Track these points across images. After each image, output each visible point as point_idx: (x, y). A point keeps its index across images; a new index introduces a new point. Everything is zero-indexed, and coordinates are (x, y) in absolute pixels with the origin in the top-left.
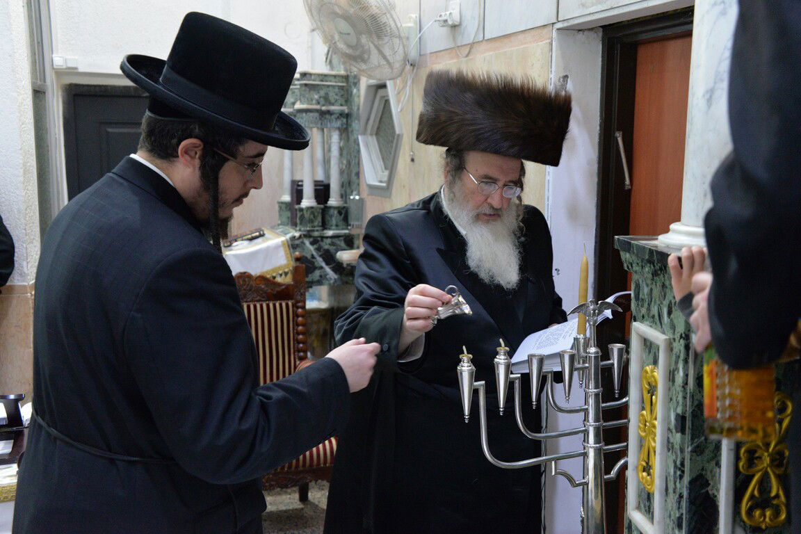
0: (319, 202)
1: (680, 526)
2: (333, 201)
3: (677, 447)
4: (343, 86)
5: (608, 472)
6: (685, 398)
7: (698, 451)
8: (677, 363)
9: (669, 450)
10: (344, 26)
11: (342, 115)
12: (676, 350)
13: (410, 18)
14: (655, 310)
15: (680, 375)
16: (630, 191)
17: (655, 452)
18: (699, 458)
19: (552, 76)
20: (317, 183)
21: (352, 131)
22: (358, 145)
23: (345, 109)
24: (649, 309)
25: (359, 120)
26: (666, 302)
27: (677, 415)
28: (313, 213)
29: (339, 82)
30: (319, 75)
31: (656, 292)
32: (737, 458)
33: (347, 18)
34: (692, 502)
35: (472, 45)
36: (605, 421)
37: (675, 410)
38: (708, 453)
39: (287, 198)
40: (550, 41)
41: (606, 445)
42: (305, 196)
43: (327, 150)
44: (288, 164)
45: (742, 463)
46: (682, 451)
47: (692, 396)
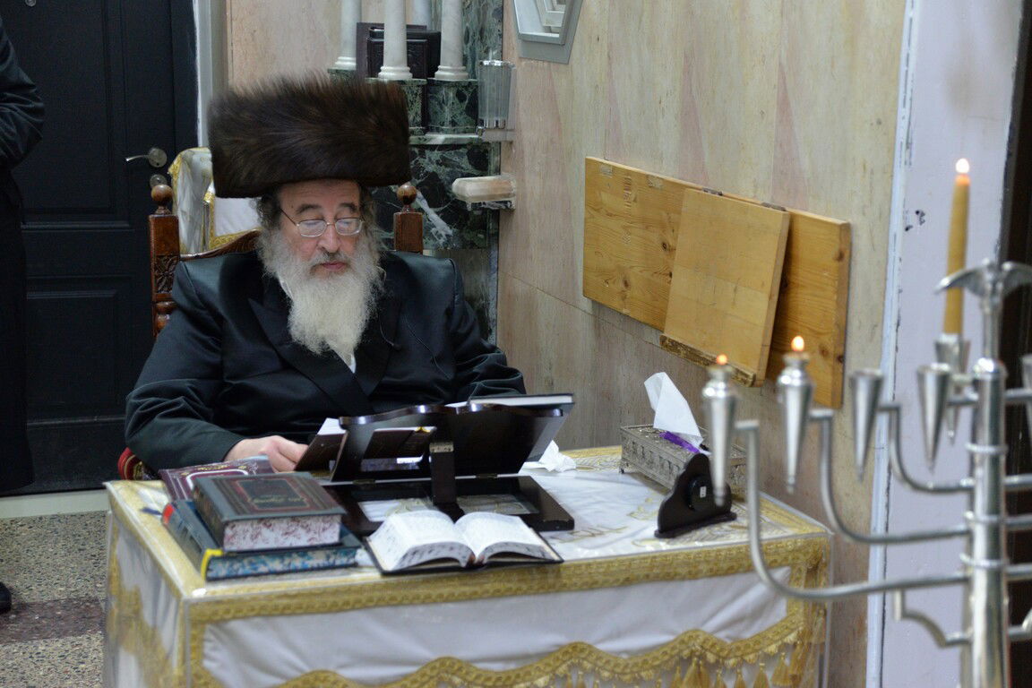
0: (416, 72)
2: (447, 71)
39: (348, 61)
41: (1013, 563)
42: (387, 57)
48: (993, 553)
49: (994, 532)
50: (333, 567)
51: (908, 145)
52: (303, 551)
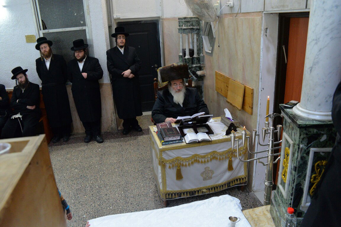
0: (190, 56)
1: (292, 195)
2: (195, 56)
3: (293, 175)
4: (197, 20)
6: (297, 162)
7: (299, 177)
8: (295, 151)
9: (291, 174)
10: (197, 7)
11: (197, 29)
12: (295, 148)
13: (218, 2)
14: (290, 132)
15: (296, 155)
16: (287, 64)
17: (287, 173)
18: (299, 179)
19: (262, 28)
20: (190, 50)
21: (200, 34)
22: (202, 39)
23: (198, 27)
24: (288, 130)
25: (202, 31)
26: (293, 132)
27: (294, 166)
28: (189, 60)
29: (196, 19)
30: (190, 18)
32: (311, 178)
33: (197, 4)
34: (296, 190)
35: (237, 13)
37: (294, 164)
38: (302, 177)
39: (181, 54)
40: (261, 17)
42: (186, 55)
43: (193, 39)
44: (181, 44)
45: (312, 180)
46: (294, 176)
47: (299, 162)
49: (272, 150)
50: (179, 142)
51: (261, 79)
52: (175, 141)
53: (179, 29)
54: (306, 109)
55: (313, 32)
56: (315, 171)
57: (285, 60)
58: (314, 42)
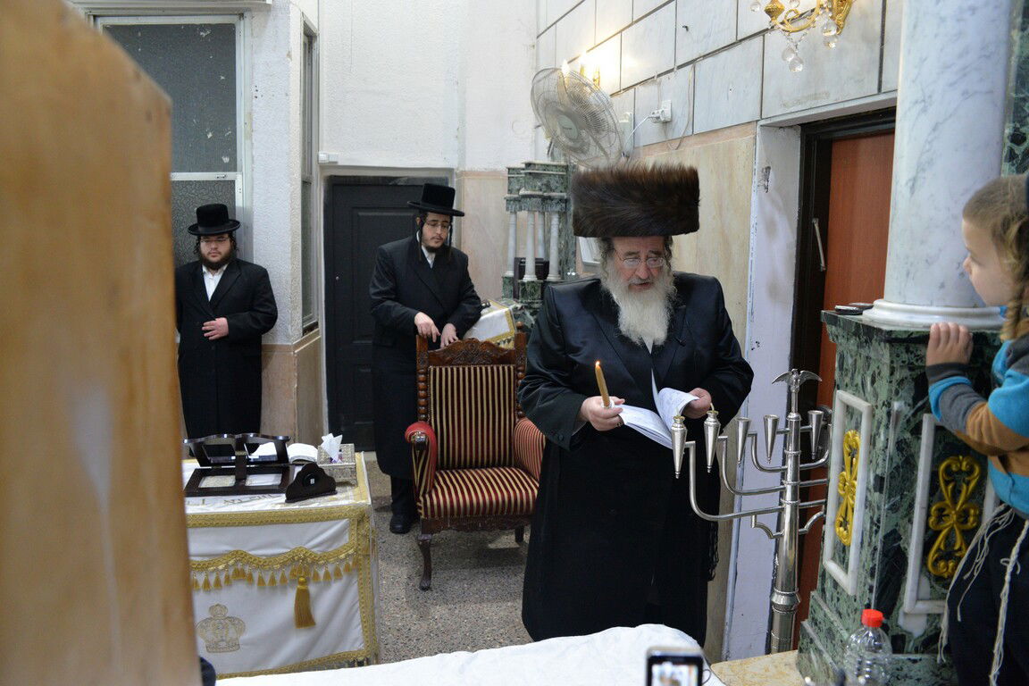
0: (539, 278)
1: (872, 575)
2: (552, 277)
3: (874, 505)
4: (563, 175)
5: (802, 526)
6: (884, 461)
7: (894, 508)
8: (878, 428)
9: (866, 507)
10: (567, 122)
11: (561, 200)
12: (877, 417)
13: (625, 115)
14: (858, 380)
15: (881, 439)
16: (824, 273)
17: (853, 509)
18: (894, 515)
19: (756, 167)
20: (537, 261)
23: (564, 195)
24: (852, 378)
26: (870, 372)
27: (877, 477)
28: (533, 287)
29: (560, 171)
30: (542, 165)
31: (860, 363)
32: (928, 515)
33: (569, 115)
34: (885, 554)
35: (682, 139)
36: (802, 480)
37: (875, 471)
38: (902, 511)
39: (510, 273)
40: (752, 136)
41: (802, 502)
42: (527, 271)
43: (547, 232)
44: (511, 243)
45: (932, 520)
46: (879, 508)
47: (891, 459)
48: (794, 498)
49: (794, 488)
51: (752, 313)
53: (508, 201)
54: (904, 303)
55: (914, 81)
56: (941, 491)
57: (820, 262)
58: (919, 107)
